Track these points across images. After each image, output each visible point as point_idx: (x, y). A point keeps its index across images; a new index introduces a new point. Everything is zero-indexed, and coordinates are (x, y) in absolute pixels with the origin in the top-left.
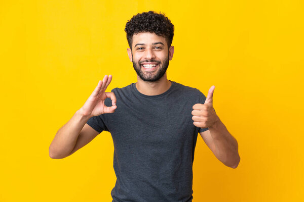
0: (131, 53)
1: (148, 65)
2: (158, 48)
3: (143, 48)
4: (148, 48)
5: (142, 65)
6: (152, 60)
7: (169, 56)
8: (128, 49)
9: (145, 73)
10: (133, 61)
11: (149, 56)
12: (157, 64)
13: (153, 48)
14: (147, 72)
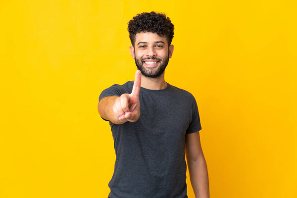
0: (133, 50)
1: (150, 62)
2: (159, 46)
3: (145, 46)
4: (150, 45)
5: (144, 62)
6: (154, 58)
7: (169, 54)
8: (130, 47)
9: (147, 69)
10: (135, 59)
11: (151, 54)
12: (158, 62)
13: (154, 46)
14: (149, 68)
